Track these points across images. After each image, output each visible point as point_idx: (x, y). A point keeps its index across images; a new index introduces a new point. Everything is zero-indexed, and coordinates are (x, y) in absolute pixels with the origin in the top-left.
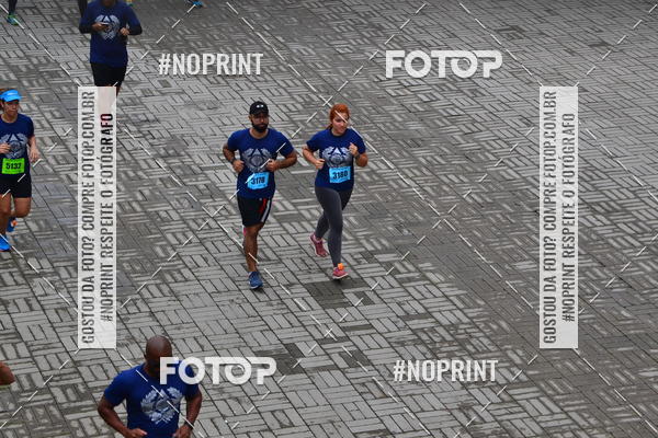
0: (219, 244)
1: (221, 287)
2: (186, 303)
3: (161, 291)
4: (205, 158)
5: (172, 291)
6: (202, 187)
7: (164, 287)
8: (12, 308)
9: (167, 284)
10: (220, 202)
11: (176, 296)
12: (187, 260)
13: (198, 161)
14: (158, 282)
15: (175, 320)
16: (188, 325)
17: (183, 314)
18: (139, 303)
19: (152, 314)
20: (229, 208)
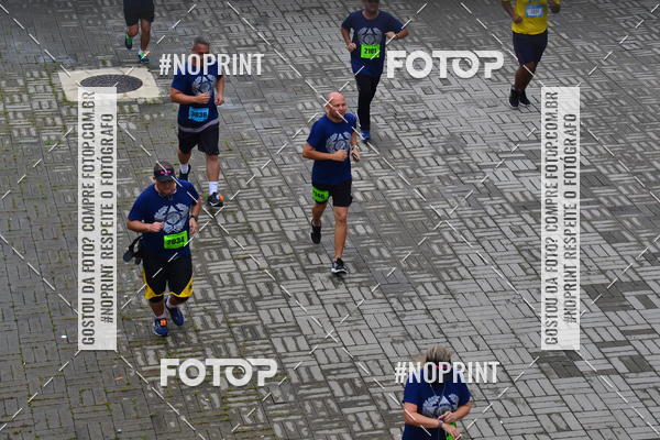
0: (496, 244)
1: (497, 286)
2: (462, 302)
3: (437, 288)
4: (484, 156)
5: (448, 289)
6: (479, 186)
7: (440, 285)
8: (292, 302)
9: (444, 282)
10: (498, 200)
11: (452, 294)
12: (464, 258)
13: (476, 159)
14: (434, 279)
15: (451, 318)
16: (462, 324)
17: (458, 312)
18: (416, 301)
19: (428, 312)
20: (507, 206)
